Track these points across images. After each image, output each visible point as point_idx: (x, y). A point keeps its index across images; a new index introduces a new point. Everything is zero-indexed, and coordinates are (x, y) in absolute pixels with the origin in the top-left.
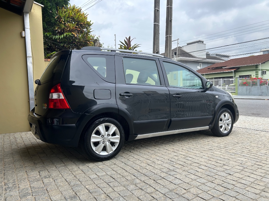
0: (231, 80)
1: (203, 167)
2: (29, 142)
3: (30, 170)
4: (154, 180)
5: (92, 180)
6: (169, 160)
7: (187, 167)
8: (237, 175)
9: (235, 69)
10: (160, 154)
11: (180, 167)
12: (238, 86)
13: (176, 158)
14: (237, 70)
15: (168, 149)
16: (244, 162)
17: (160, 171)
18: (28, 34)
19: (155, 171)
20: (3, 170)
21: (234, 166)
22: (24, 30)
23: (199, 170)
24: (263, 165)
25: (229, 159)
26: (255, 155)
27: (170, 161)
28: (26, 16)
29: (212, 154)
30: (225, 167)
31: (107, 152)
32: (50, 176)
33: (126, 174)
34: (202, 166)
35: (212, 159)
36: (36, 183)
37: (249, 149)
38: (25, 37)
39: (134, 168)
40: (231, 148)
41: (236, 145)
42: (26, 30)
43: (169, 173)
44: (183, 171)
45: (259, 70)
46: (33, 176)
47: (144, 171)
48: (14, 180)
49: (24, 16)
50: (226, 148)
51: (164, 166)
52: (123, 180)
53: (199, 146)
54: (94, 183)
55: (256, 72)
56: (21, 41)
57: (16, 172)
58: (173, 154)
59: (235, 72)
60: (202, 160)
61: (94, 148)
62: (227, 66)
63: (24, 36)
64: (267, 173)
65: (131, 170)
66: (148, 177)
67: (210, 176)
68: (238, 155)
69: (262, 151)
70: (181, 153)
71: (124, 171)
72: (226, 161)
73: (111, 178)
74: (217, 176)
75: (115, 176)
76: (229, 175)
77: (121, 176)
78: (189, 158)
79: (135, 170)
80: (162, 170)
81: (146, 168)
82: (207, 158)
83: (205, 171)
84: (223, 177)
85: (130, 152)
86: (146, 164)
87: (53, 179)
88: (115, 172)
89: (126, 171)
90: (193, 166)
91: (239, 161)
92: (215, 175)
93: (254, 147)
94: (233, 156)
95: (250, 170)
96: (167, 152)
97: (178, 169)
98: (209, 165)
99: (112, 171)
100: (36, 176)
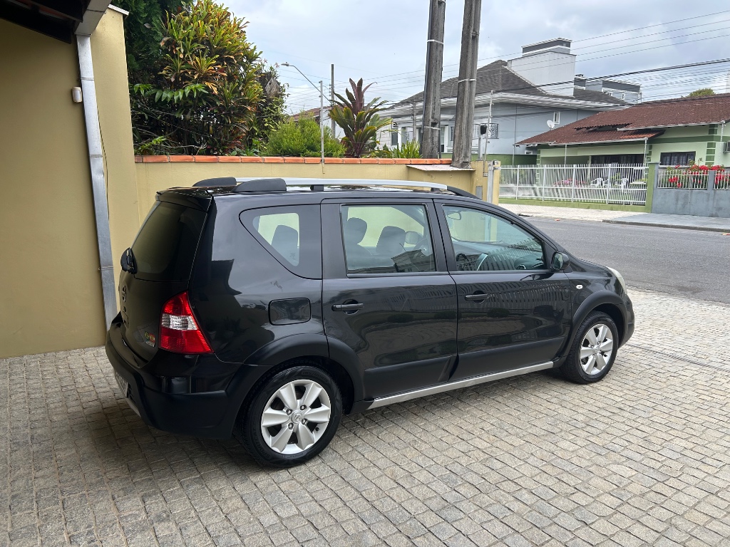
0: (635, 168)
1: (526, 496)
2: (108, 389)
3: (121, 492)
4: (409, 537)
5: (267, 532)
6: (448, 467)
7: (487, 494)
8: (602, 525)
9: (651, 135)
10: (428, 446)
11: (470, 492)
12: (655, 186)
13: (464, 460)
14: (657, 136)
15: (447, 429)
16: (626, 482)
17: (425, 508)
18: (90, 93)
19: (412, 504)
20: (59, 492)
21: (598, 496)
22: (80, 85)
23: (516, 506)
24: (669, 492)
25: (590, 469)
26: (656, 456)
27: (448, 472)
28: (83, 45)
29: (553, 448)
30: (579, 498)
31: (300, 446)
32: (168, 516)
33: (344, 514)
34: (524, 491)
35: (549, 469)
36: (139, 536)
37: (645, 435)
38: (82, 103)
39: (364, 493)
40: (602, 426)
41: (616, 418)
42: (84, 82)
43: (445, 513)
44: (476, 508)
45: (718, 139)
46: (130, 513)
47: (385, 504)
48: (89, 526)
49: (78, 44)
50: (588, 429)
51: (434, 488)
52: (338, 535)
53: (523, 417)
54: (272, 542)
55: (709, 145)
56: (72, 115)
57: (90, 498)
58: (459, 448)
59: (651, 141)
60: (526, 470)
61: (269, 440)
62: (628, 124)
63: (79, 100)
64: (673, 521)
65: (356, 502)
66: (395, 525)
67: (539, 528)
68: (614, 456)
69: (677, 441)
70: (477, 442)
71: (340, 504)
72: (582, 478)
73: (309, 525)
74: (554, 528)
75: (320, 521)
76: (583, 524)
77: (332, 521)
78: (495, 461)
79: (365, 502)
80: (428, 503)
81: (391, 495)
82: (539, 464)
83: (529, 509)
84: (568, 533)
85: (356, 435)
86: (392, 482)
87: (177, 524)
88: (318, 507)
89: (345, 504)
90: (503, 493)
91: (614, 476)
92: (551, 525)
93: (658, 426)
94: (601, 460)
95: (636, 510)
96: (443, 439)
97: (466, 501)
98: (540, 490)
99: (311, 501)
100: (137, 512)
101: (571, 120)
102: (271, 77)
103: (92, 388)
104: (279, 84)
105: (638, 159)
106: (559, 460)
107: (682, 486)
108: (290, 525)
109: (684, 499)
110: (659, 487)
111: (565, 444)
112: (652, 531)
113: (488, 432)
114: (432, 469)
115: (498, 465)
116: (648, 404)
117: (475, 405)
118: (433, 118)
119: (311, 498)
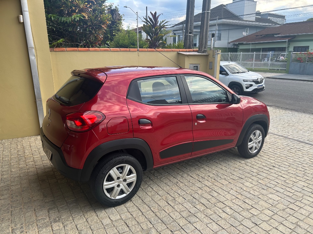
0: (282, 53)
1: (228, 210)
3: (39, 207)
4: (172, 231)
5: (105, 228)
6: (192, 195)
7: (210, 209)
8: (264, 226)
10: (183, 185)
11: (202, 208)
12: (291, 62)
13: (200, 192)
14: (292, 39)
15: (192, 176)
16: (276, 203)
17: (180, 216)
18: (28, 18)
19: (174, 214)
21: (263, 210)
22: (22, 14)
23: (223, 215)
24: (296, 209)
25: (259, 196)
26: (290, 190)
27: (192, 198)
29: (241, 185)
30: (253, 211)
33: (142, 219)
34: (228, 208)
35: (239, 196)
37: (285, 179)
38: (23, 23)
39: (152, 208)
40: (265, 175)
41: (271, 171)
42: (24, 13)
43: (190, 219)
44: (205, 216)
47: (162, 214)
50: (258, 176)
51: (185, 206)
52: (138, 230)
53: (228, 170)
58: (197, 185)
60: (229, 196)
63: (22, 21)
64: (298, 223)
65: (148, 213)
66: (165, 225)
67: (234, 227)
68: (270, 190)
69: (300, 183)
70: (206, 183)
71: (140, 214)
72: (255, 201)
73: (125, 224)
74: (241, 227)
75: (130, 222)
76: (255, 225)
77: (136, 223)
78: (214, 192)
79: (152, 213)
80: (182, 213)
81: (165, 209)
82: (235, 193)
83: (230, 217)
84: (248, 229)
85: (150, 179)
86: (165, 202)
87: (63, 224)
88: (130, 215)
89: (143, 214)
90: (217, 208)
91: (270, 200)
92: (240, 225)
93: (291, 175)
94: (264, 192)
95: (281, 217)
96: (190, 181)
97: (199, 213)
98: (235, 207)
99: (127, 212)
100: (45, 217)
101: (254, 32)
102: (116, 11)
103: (32, 155)
104: (119, 14)
105: (283, 49)
106: (244, 192)
107: (302, 205)
108: (116, 224)
109: (304, 212)
110: (291, 206)
111: (247, 184)
112: (288, 229)
113: (211, 178)
114: (185, 197)
115: (215, 194)
116: (287, 164)
117: (206, 164)
118: (190, 30)
119: (127, 210)
